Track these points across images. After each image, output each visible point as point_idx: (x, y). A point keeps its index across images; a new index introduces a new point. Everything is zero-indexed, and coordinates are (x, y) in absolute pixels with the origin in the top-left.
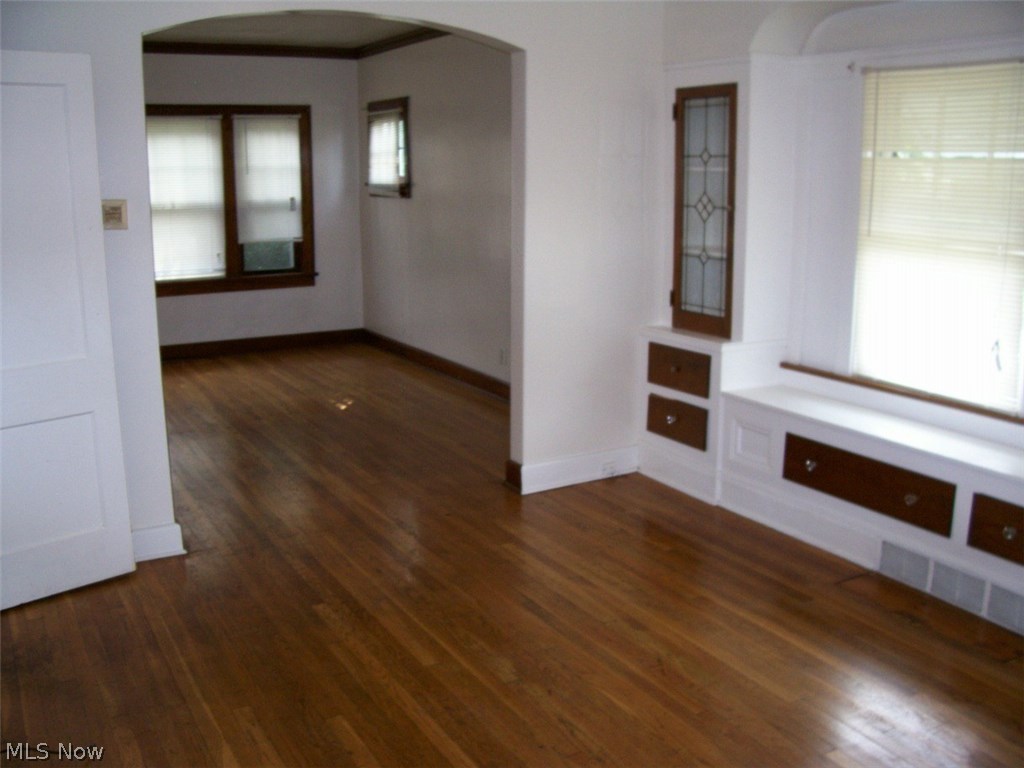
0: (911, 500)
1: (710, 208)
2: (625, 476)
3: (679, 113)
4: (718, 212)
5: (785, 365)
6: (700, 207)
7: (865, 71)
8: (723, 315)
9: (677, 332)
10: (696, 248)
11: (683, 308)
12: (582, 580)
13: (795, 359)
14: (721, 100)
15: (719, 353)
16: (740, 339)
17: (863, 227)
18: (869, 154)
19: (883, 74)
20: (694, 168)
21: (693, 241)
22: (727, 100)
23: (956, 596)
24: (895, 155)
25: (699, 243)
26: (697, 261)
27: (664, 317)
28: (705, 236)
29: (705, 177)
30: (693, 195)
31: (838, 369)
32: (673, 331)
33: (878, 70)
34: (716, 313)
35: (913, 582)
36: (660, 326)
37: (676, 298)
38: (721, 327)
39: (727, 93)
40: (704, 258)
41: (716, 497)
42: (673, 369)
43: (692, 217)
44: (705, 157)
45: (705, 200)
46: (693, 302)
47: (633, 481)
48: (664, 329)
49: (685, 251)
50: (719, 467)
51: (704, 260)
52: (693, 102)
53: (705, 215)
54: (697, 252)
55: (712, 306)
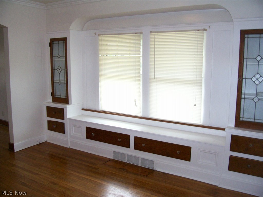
0: (119, 140)
1: (61, 70)
2: (43, 143)
3: (51, 45)
4: (63, 71)
5: (83, 109)
6: (58, 70)
7: (99, 35)
8: (66, 98)
9: (54, 103)
10: (57, 80)
11: (55, 96)
12: (37, 174)
13: (85, 108)
14: (62, 42)
15: (66, 108)
16: (71, 104)
17: (100, 73)
18: (101, 55)
19: (103, 36)
20: (56, 60)
21: (57, 79)
22: (64, 42)
23: (133, 162)
24: (107, 55)
25: (58, 79)
26: (58, 84)
27: (50, 99)
28: (60, 77)
29: (59, 62)
30: (56, 67)
31: (97, 109)
32: (53, 103)
33: (102, 35)
34: (64, 97)
35: (122, 160)
36: (49, 102)
37: (53, 94)
38: (66, 101)
39: (64, 40)
40: (60, 83)
41: (69, 146)
42: (54, 113)
43: (56, 73)
44: (59, 56)
45: (59, 68)
46: (58, 95)
47: (46, 144)
48: (50, 102)
49: (54, 82)
50: (69, 138)
51: (60, 84)
52: (55, 42)
53: (59, 72)
54: (58, 82)
55: (63, 96)
